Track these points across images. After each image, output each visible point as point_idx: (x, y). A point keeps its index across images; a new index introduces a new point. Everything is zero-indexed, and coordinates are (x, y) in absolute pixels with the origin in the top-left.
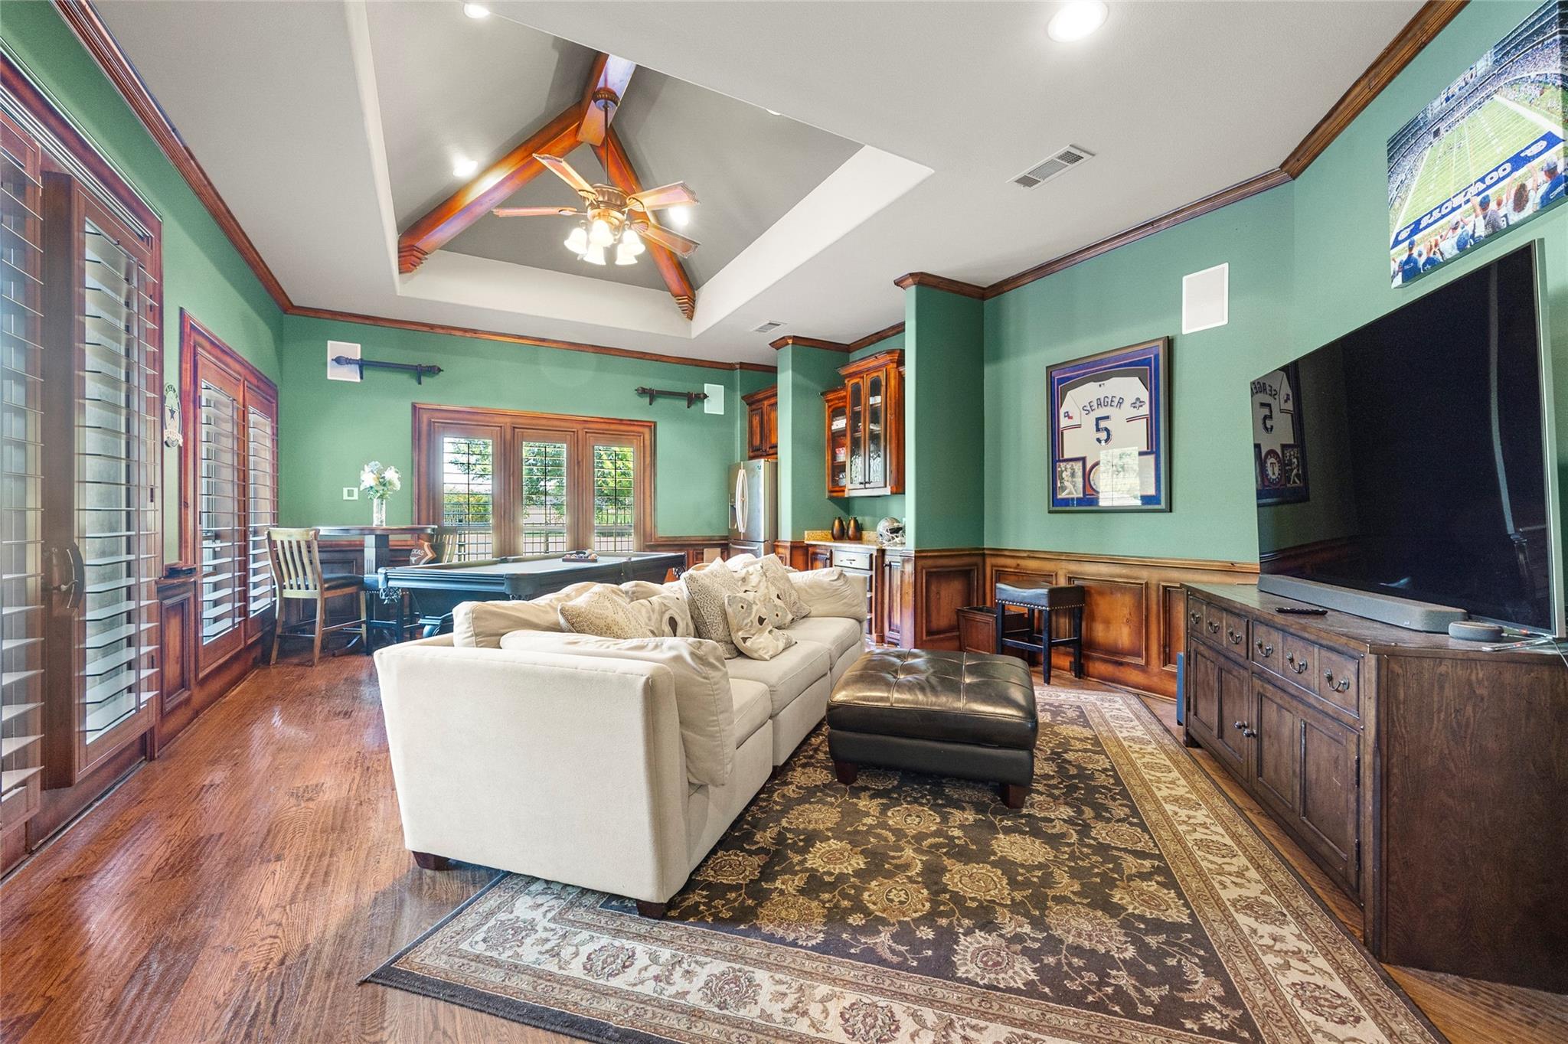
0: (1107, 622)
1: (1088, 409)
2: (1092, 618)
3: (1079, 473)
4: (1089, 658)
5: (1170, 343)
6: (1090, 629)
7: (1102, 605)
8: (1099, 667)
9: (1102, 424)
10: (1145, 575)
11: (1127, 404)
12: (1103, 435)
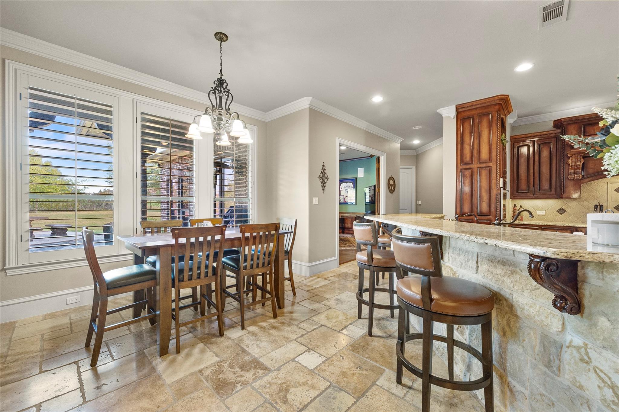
0: (347, 224)
1: (344, 187)
2: (345, 223)
3: (343, 198)
4: (344, 230)
5: (356, 178)
6: (345, 225)
7: (347, 221)
8: (346, 231)
9: (347, 190)
10: (353, 215)
11: (350, 187)
12: (347, 192)
